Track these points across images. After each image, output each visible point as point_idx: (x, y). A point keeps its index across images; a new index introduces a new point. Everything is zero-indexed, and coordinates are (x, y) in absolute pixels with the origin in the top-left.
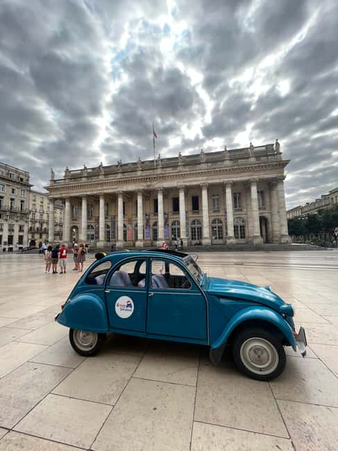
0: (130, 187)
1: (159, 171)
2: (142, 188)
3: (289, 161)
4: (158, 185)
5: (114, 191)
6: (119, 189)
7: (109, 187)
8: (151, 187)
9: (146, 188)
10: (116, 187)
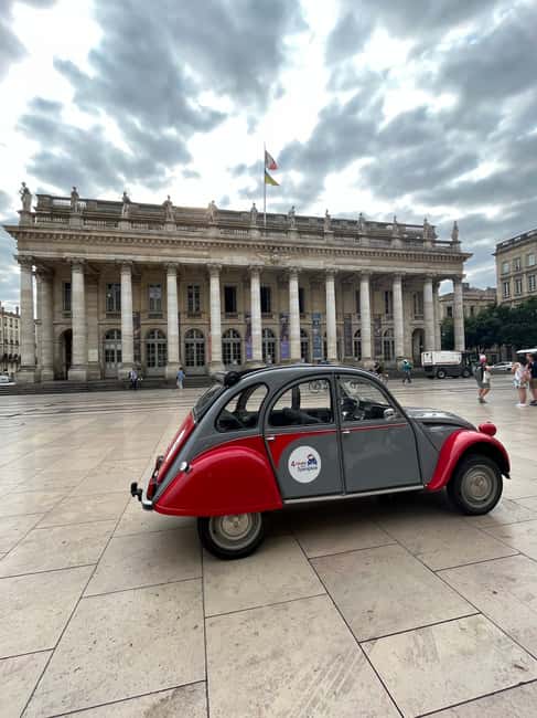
0: (240, 260)
1: (293, 237)
2: (262, 263)
3: (471, 255)
4: (289, 262)
5: (204, 261)
6: (218, 261)
7: (191, 252)
8: (280, 265)
9: (270, 264)
10: (205, 253)
